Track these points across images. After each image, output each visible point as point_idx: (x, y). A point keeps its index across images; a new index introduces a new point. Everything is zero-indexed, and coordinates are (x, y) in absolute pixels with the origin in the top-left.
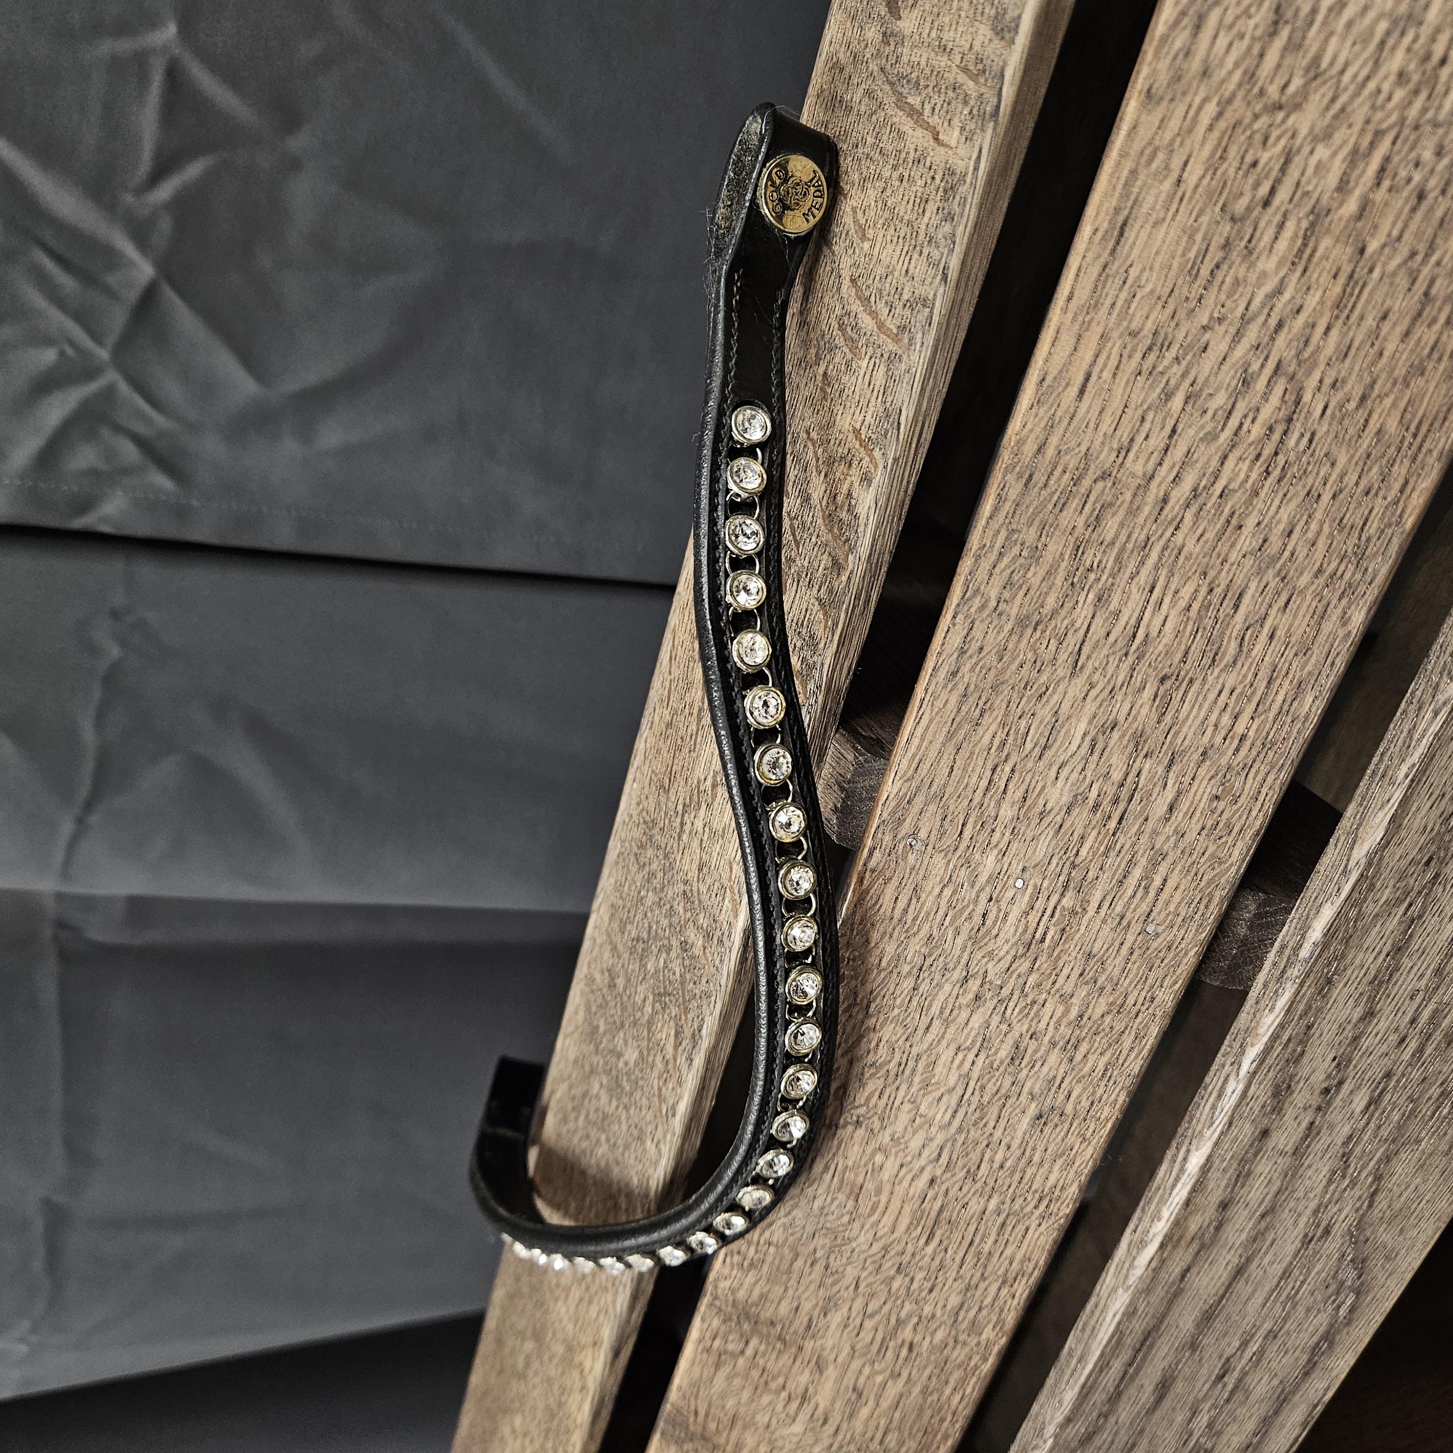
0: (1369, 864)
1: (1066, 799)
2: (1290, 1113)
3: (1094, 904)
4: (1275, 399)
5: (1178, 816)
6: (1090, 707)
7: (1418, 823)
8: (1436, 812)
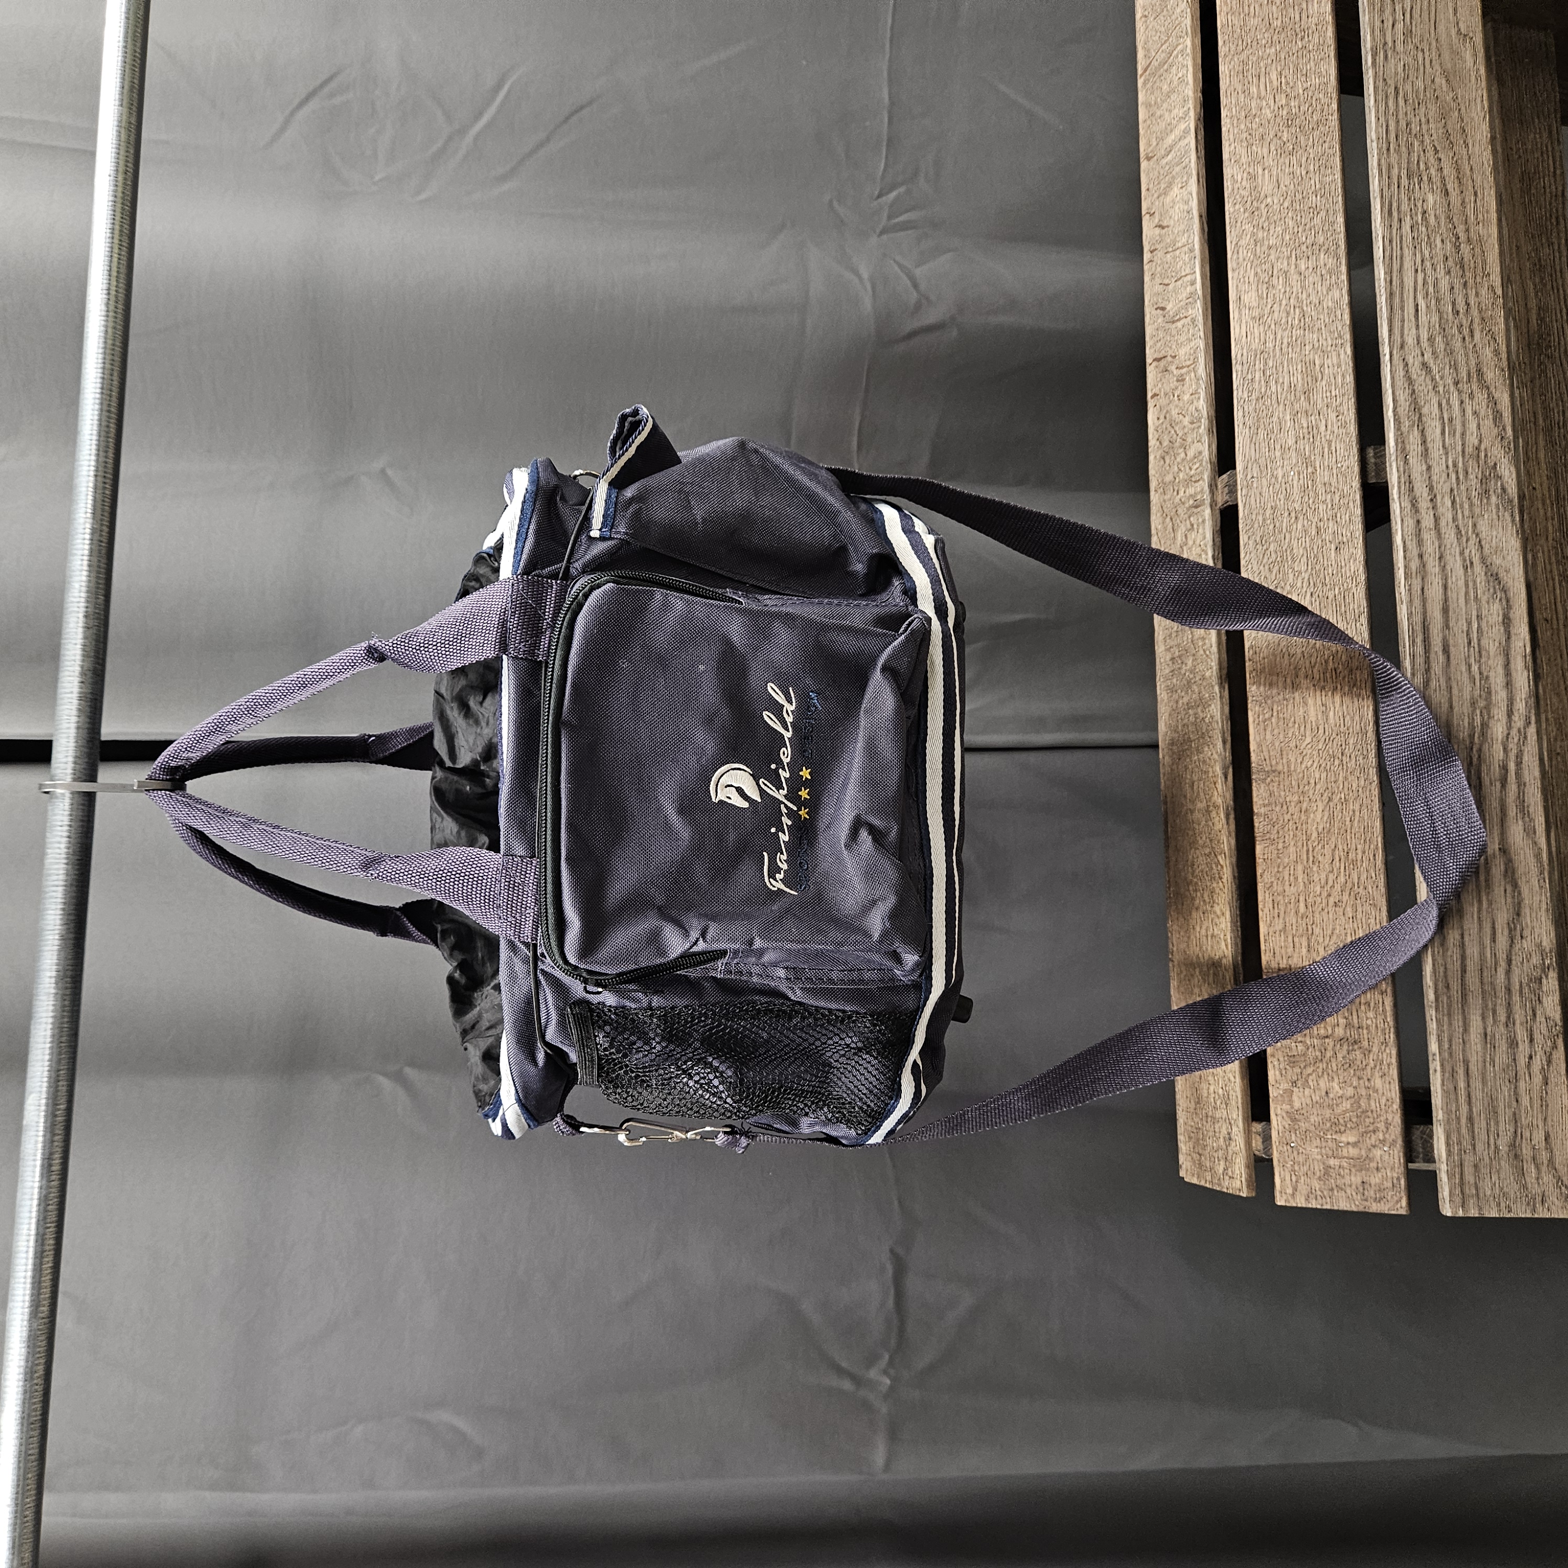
0: (1395, 416)
1: (1294, 440)
2: (1423, 512)
3: (1318, 466)
4: (1297, 313)
5: (1329, 427)
6: (1288, 411)
7: (1402, 398)
8: (1406, 394)
